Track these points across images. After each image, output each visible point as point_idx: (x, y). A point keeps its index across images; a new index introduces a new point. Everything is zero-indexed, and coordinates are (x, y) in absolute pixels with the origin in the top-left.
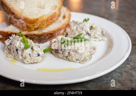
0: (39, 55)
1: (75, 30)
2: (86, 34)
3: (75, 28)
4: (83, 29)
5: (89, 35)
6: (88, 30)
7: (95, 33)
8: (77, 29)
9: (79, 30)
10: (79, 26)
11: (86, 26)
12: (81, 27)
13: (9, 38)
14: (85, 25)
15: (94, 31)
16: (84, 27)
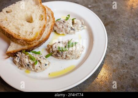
0: (46, 65)
1: (61, 28)
2: (71, 30)
3: (61, 27)
4: (67, 27)
5: (73, 30)
6: (72, 26)
7: (77, 27)
8: (63, 28)
9: (65, 27)
10: (64, 25)
11: (70, 23)
12: (66, 25)
13: (17, 56)
14: (68, 23)
15: (77, 26)
16: (68, 24)
